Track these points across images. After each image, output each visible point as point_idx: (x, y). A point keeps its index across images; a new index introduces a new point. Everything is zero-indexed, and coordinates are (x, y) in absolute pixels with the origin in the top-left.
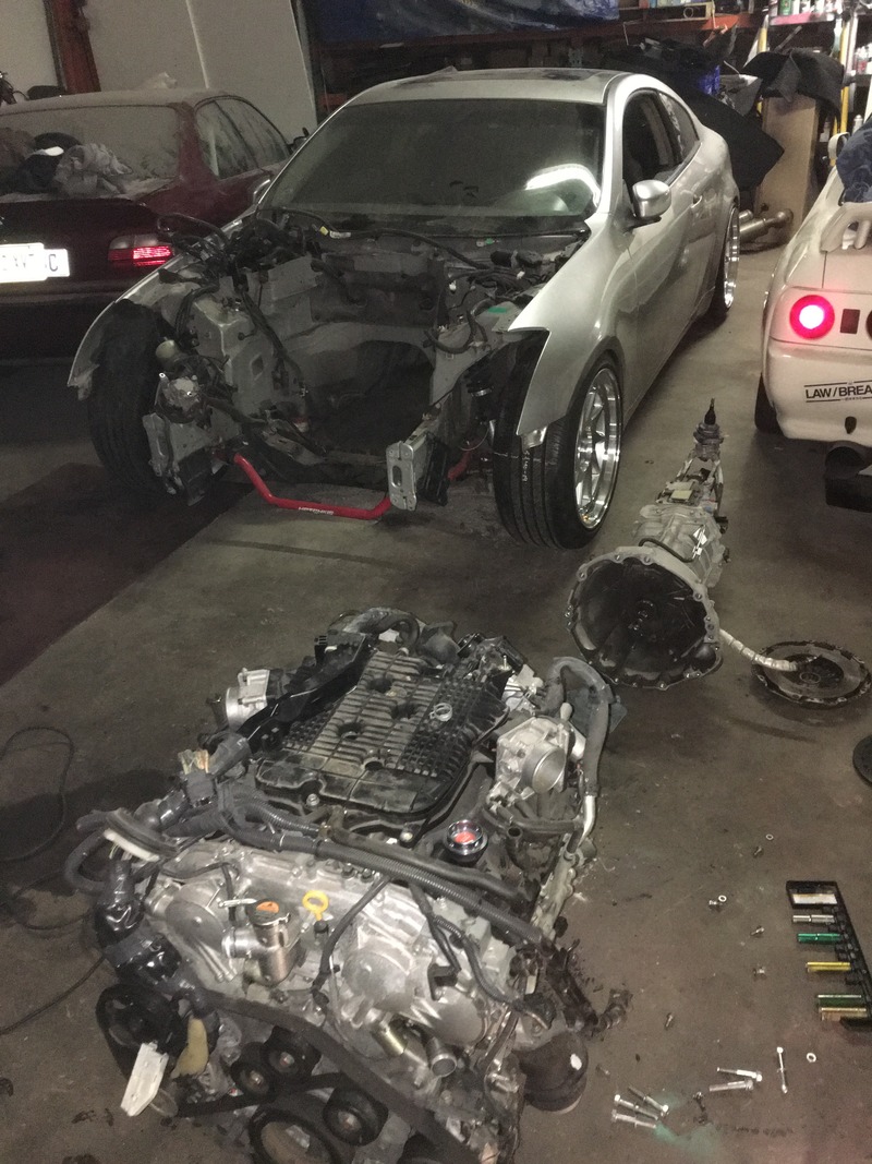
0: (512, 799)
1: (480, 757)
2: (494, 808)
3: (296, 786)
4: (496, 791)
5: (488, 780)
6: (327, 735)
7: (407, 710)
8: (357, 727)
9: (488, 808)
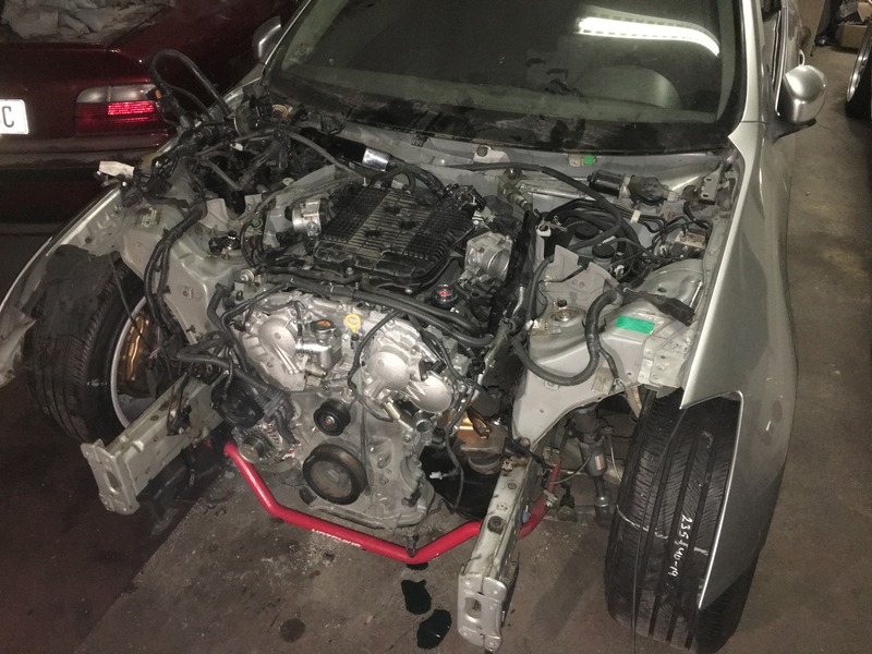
0: (473, 281)
1: (455, 254)
2: (462, 285)
3: (339, 261)
4: (464, 276)
5: (460, 269)
6: (359, 235)
7: (411, 225)
8: (377, 234)
9: (459, 284)
